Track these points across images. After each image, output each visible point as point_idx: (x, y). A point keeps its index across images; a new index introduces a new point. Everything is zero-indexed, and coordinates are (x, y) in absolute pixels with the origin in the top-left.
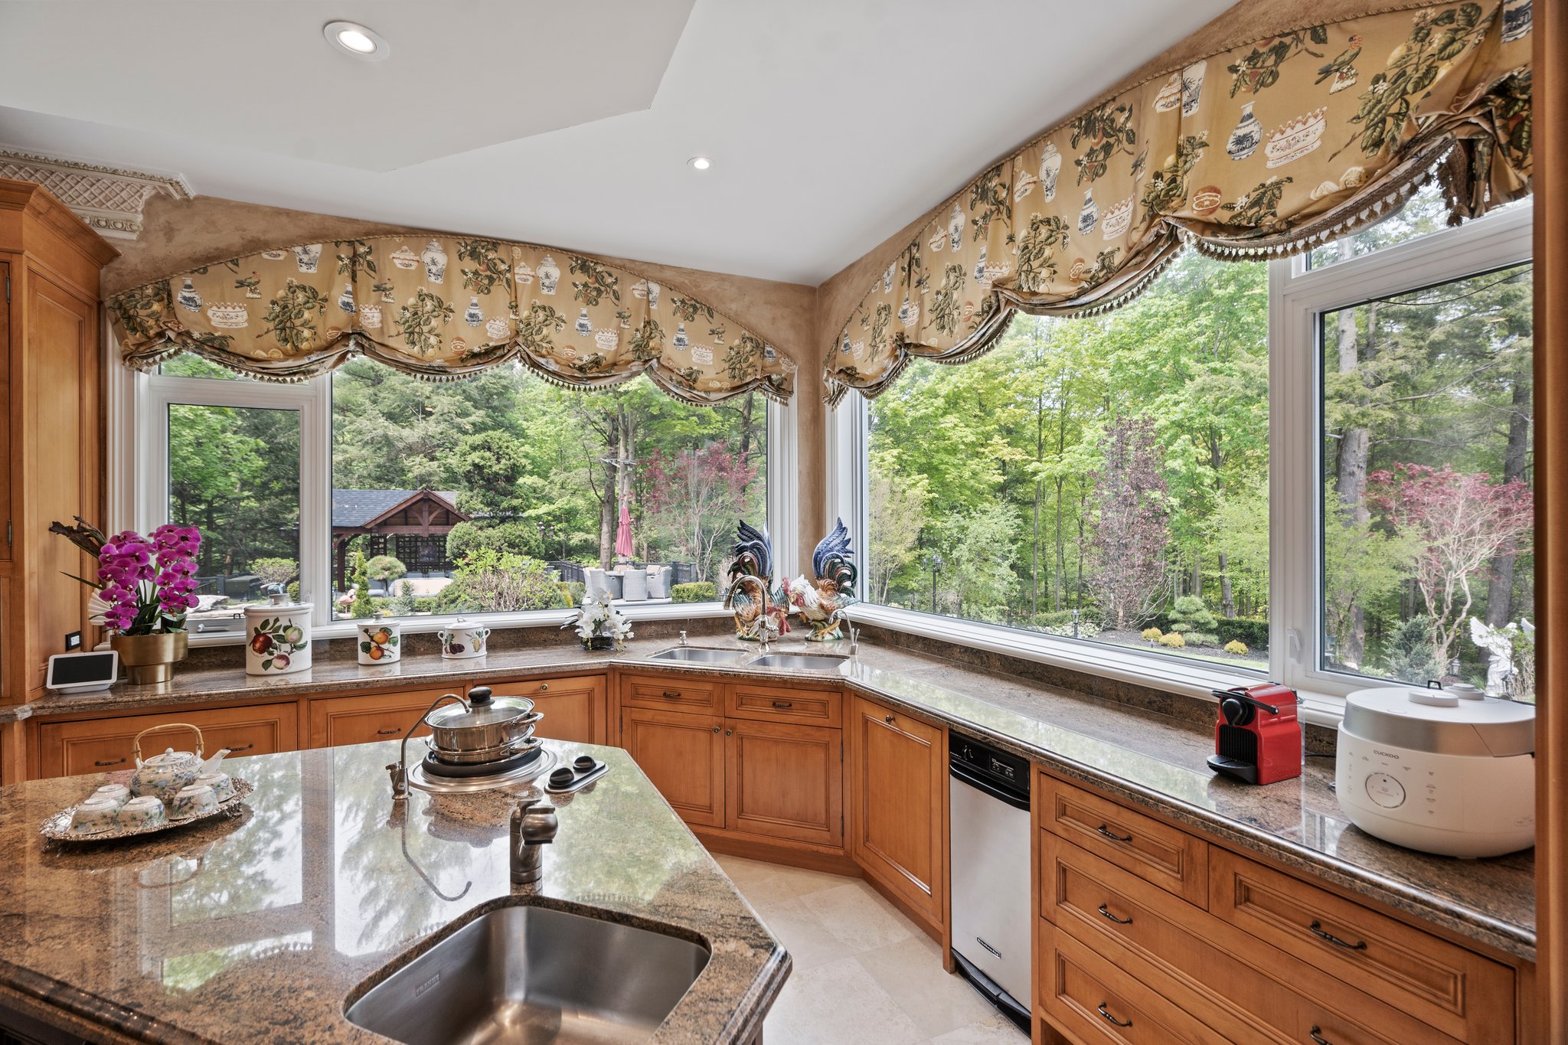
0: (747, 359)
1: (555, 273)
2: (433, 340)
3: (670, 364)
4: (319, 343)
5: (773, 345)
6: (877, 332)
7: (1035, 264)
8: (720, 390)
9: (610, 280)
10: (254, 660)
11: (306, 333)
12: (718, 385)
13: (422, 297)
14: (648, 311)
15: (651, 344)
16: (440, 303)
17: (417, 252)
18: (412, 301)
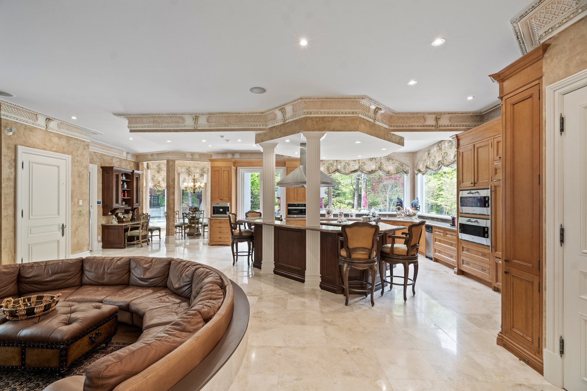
0: (399, 167)
3: (385, 170)
4: (333, 171)
5: (405, 164)
6: (423, 164)
7: (444, 159)
8: (394, 174)
10: (327, 216)
11: (331, 170)
12: (394, 173)
13: (346, 163)
14: (381, 161)
16: (348, 164)
18: (344, 164)
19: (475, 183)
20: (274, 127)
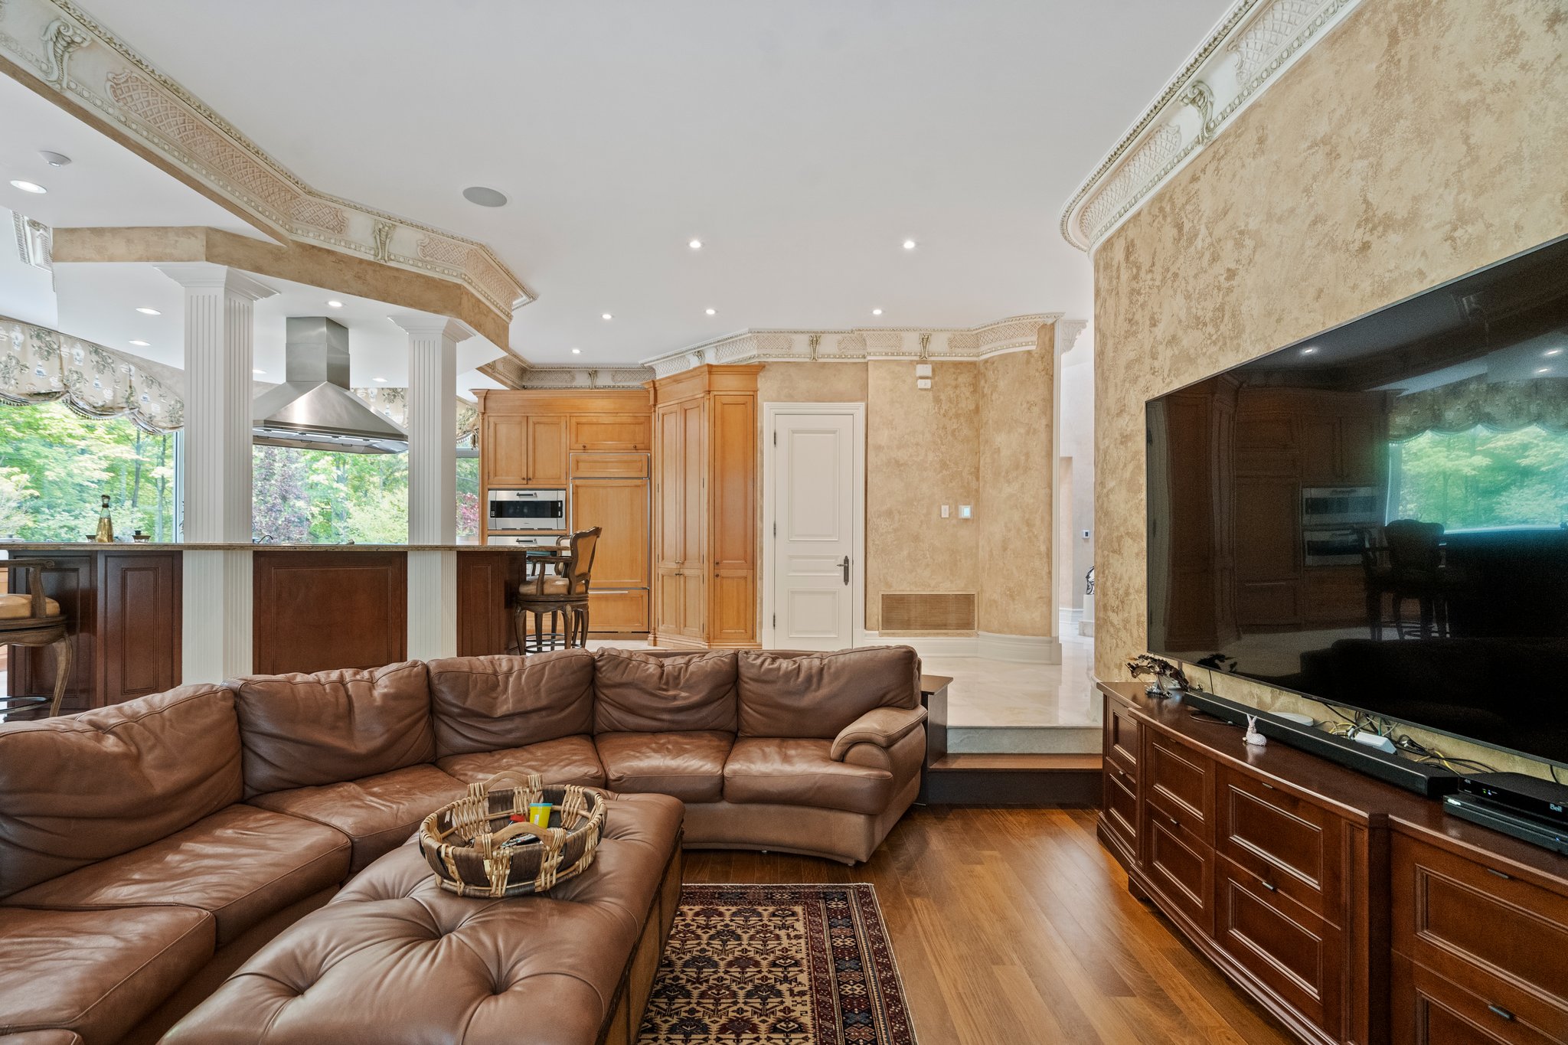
0: (177, 413)
1: (82, 353)
2: (13, 382)
9: (110, 361)
14: (130, 381)
15: (132, 399)
17: (7, 332)
19: (529, 479)
20: (328, 251)
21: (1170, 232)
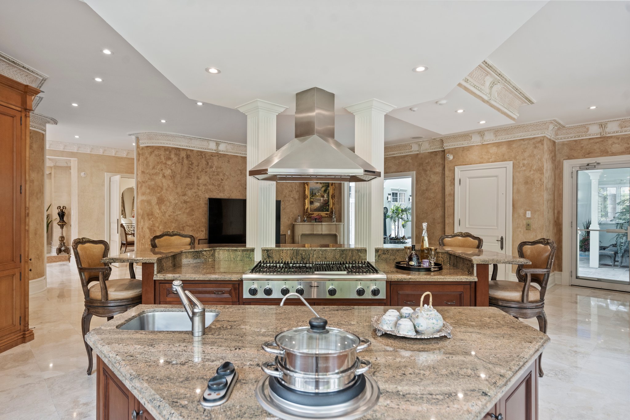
21: (204, 162)
